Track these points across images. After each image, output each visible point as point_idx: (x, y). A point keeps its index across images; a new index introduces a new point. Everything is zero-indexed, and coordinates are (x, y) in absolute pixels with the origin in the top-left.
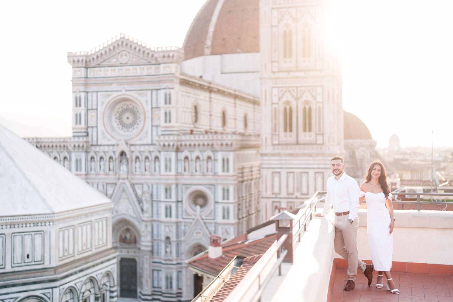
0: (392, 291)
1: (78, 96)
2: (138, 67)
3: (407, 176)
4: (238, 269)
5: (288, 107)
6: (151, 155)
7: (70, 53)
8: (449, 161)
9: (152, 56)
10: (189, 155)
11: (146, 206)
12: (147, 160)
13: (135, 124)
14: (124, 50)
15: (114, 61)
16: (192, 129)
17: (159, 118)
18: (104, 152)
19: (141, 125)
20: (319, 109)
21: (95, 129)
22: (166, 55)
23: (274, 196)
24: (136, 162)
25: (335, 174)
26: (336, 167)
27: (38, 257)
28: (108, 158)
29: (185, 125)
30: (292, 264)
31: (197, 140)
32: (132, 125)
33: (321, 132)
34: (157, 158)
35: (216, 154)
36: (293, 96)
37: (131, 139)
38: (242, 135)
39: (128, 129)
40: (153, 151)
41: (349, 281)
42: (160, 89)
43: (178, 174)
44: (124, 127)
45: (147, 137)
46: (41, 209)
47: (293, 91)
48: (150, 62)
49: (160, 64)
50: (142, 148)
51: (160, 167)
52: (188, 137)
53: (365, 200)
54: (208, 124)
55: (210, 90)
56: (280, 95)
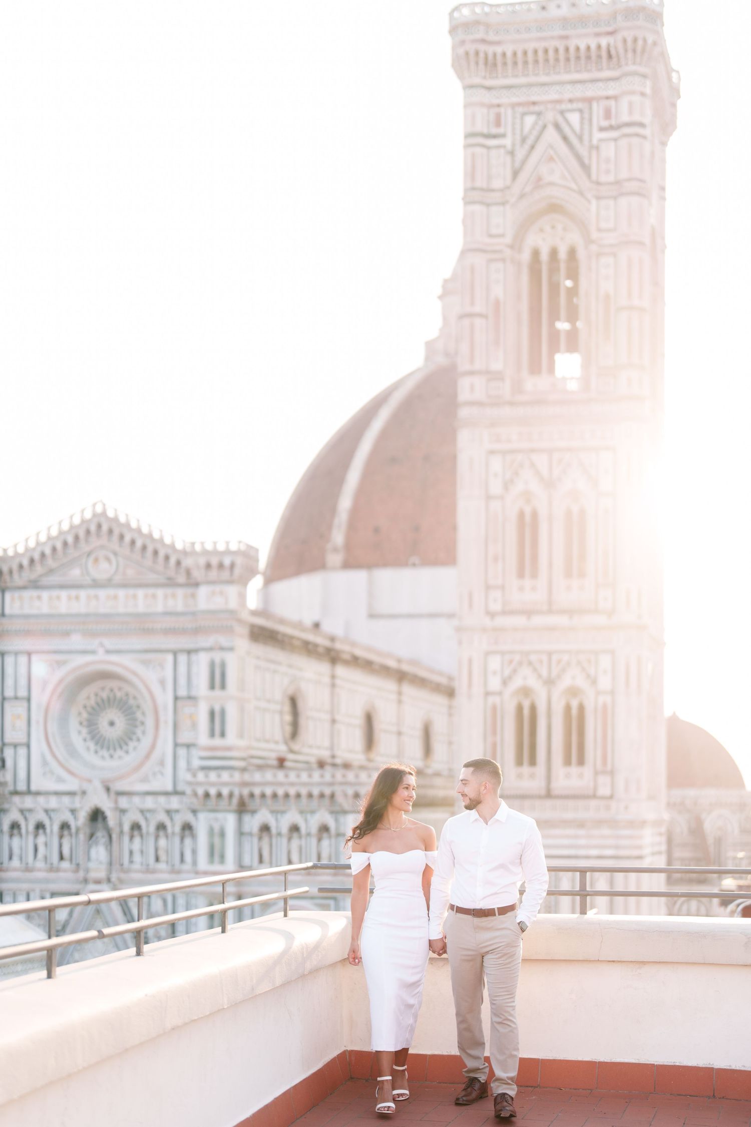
2: (141, 593)
5: (526, 705)
6: (172, 819)
9: (178, 563)
10: (272, 821)
12: (161, 833)
13: (131, 739)
14: (102, 547)
15: (75, 573)
16: (283, 755)
17: (194, 726)
18: (46, 811)
19: (146, 742)
20: (605, 707)
21: (22, 751)
22: (214, 561)
24: (132, 837)
28: (56, 828)
29: (263, 745)
31: (292, 784)
32: (122, 743)
33: (609, 767)
34: (187, 828)
35: (342, 819)
36: (540, 676)
37: (121, 777)
39: (112, 751)
40: (177, 811)
42: (196, 651)
43: (241, 868)
44: (102, 747)
45: (162, 774)
47: (541, 662)
48: (169, 579)
49: (197, 585)
50: (149, 802)
51: (194, 852)
52: (269, 776)
54: (327, 743)
55: (332, 657)
56: (507, 672)
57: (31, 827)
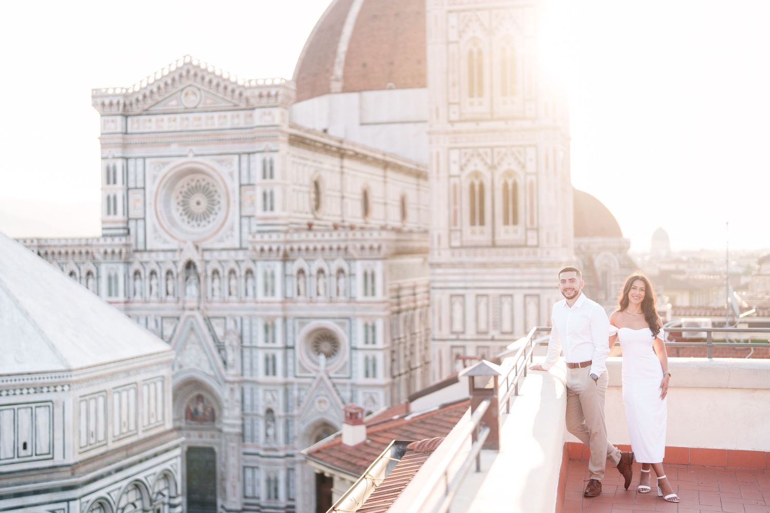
0: (667, 497)
1: (111, 166)
2: (216, 115)
3: (683, 300)
4: (398, 462)
5: (477, 183)
6: (239, 266)
7: (96, 90)
8: (754, 273)
9: (241, 94)
10: (305, 267)
11: (232, 356)
12: (233, 276)
13: (211, 213)
14: (190, 85)
15: (173, 104)
16: (311, 221)
17: (253, 203)
18: (157, 263)
19: (221, 215)
20: (531, 184)
21: (141, 223)
22: (265, 93)
23: (454, 337)
24: (213, 279)
25: (567, 296)
26: (568, 285)
27: (43, 447)
28: (164, 274)
29: (298, 215)
30: (498, 452)
31: (319, 241)
32: (205, 216)
33: (535, 226)
34: (249, 272)
35: (353, 264)
36: (486, 164)
37: (205, 239)
38: (398, 231)
39: (199, 222)
40: (243, 261)
41: (592, 481)
42: (254, 153)
43: (286, 298)
44: (193, 219)
45: (232, 235)
46: (47, 363)
47: (486, 154)
48: (236, 105)
49: (253, 109)
50: (224, 256)
51: (254, 288)
52: (303, 236)
53: (618, 340)
54: (339, 212)
55: (341, 153)
56: (463, 161)
57: (148, 274)
